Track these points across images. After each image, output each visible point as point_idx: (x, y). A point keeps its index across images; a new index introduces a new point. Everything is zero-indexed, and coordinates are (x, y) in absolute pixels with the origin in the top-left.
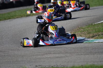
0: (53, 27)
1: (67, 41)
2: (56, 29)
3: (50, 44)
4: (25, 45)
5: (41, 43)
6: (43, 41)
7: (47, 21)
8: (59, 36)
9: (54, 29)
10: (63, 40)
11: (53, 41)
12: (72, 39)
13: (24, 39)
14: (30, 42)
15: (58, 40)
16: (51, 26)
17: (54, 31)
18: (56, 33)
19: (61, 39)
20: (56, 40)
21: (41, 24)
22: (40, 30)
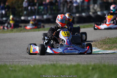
0: (65, 32)
1: (79, 51)
2: (68, 35)
4: (31, 52)
5: (49, 50)
6: (51, 49)
7: (60, 25)
8: (70, 44)
9: (66, 36)
10: (75, 49)
11: (63, 49)
13: (31, 44)
14: (37, 49)
15: (68, 49)
16: (62, 31)
17: (65, 37)
18: (68, 40)
19: (73, 47)
20: (67, 49)
21: (53, 28)
22: (50, 35)
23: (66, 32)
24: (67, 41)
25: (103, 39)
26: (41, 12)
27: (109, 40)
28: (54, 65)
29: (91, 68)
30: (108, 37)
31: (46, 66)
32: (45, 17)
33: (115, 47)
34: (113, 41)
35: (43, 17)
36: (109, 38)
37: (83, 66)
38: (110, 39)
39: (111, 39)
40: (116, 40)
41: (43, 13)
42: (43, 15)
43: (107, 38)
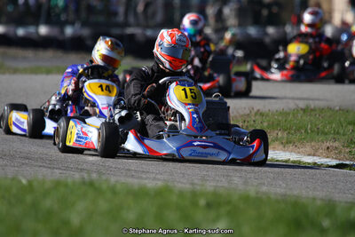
0: (184, 90)
1: (229, 153)
2: (194, 98)
3: (165, 152)
4: (68, 144)
6: (140, 140)
7: (167, 65)
8: (201, 129)
10: (216, 146)
11: (177, 145)
12: (253, 147)
13: (69, 119)
15: (195, 144)
16: (177, 84)
17: (186, 104)
18: (195, 116)
19: (209, 140)
20: (190, 144)
22: (136, 95)
23: (187, 89)
24: (192, 119)
25: (242, 113)
26: (58, 15)
27: (259, 118)
28: (91, 184)
29: (202, 202)
30: (258, 108)
31: (66, 185)
32: (69, 31)
33: (277, 139)
34: (273, 123)
35: (62, 32)
36: (258, 110)
37: (181, 194)
38: (262, 115)
39: (267, 115)
40: (280, 118)
41: (63, 17)
42: (62, 25)
43: (255, 110)
